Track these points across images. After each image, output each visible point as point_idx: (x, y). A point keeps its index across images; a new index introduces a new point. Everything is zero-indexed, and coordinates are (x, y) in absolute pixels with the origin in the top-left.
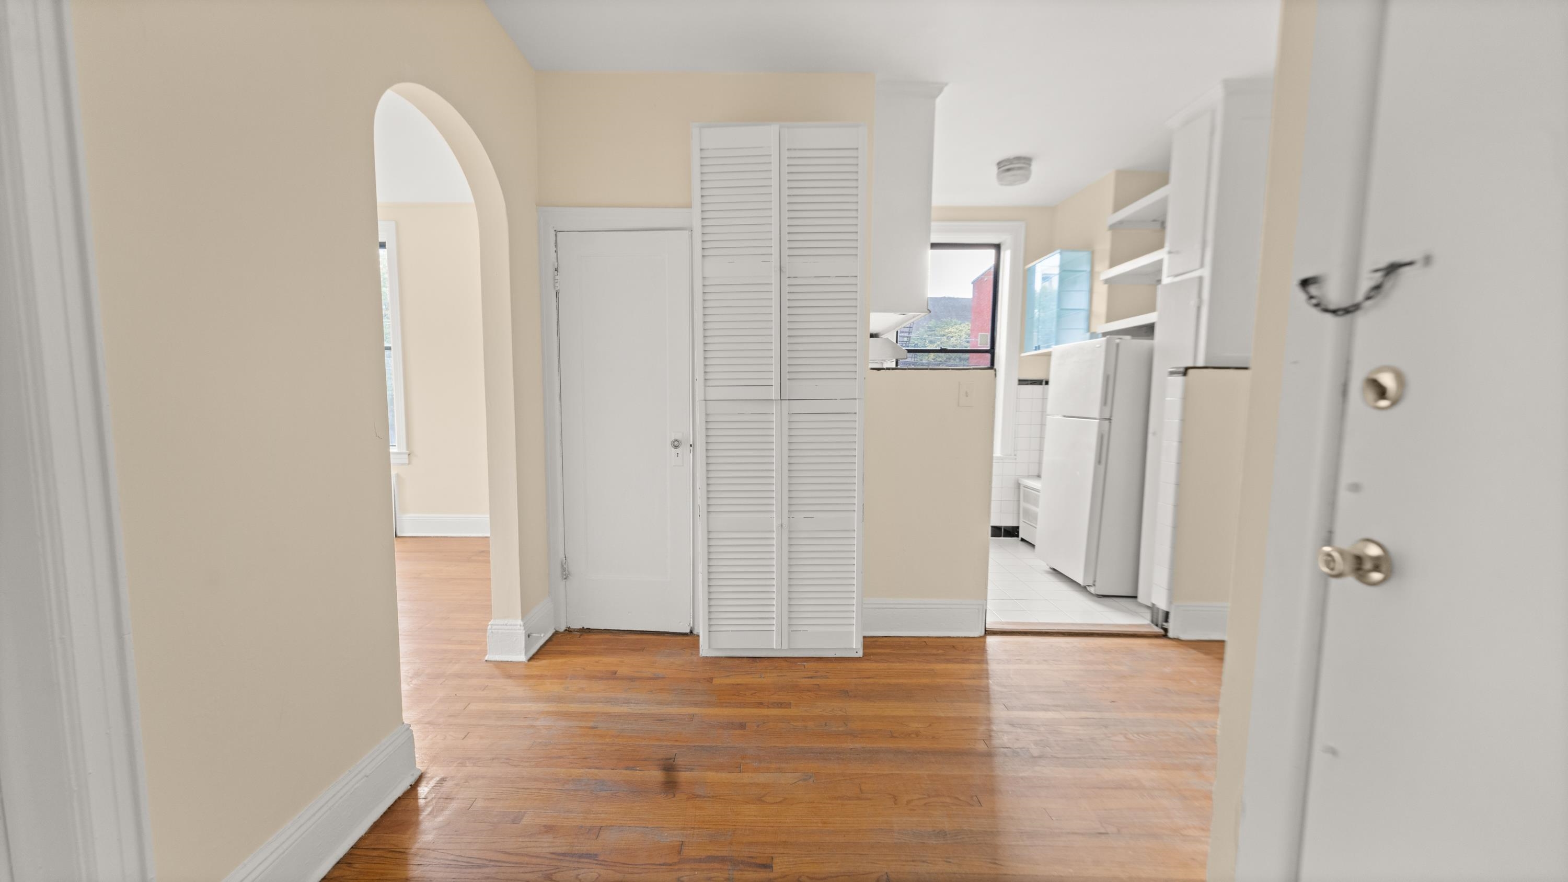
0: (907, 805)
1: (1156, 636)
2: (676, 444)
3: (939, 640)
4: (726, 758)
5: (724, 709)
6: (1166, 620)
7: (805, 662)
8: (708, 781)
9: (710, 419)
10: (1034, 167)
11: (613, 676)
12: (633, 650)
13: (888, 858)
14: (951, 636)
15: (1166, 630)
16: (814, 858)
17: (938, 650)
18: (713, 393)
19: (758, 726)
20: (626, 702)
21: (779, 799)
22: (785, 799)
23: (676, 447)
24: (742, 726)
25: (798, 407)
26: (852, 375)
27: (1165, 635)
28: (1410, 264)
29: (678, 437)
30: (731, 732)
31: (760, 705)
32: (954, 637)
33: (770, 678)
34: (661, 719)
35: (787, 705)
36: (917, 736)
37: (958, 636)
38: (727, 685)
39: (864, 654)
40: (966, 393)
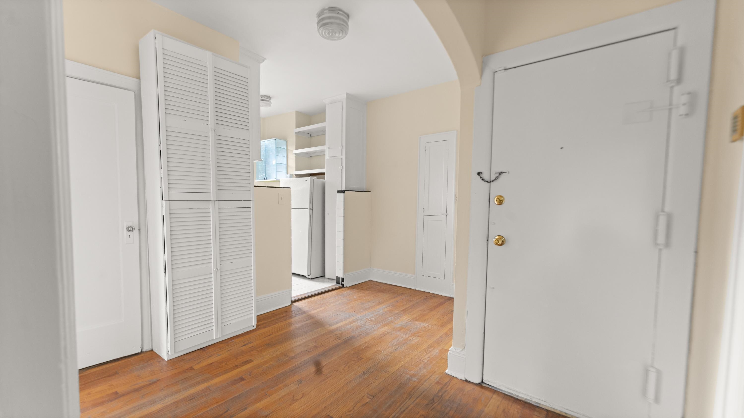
0: (344, 371)
1: (341, 288)
2: (130, 229)
3: (277, 311)
4: (255, 395)
5: (222, 377)
6: (343, 281)
7: (232, 340)
8: (261, 408)
9: (172, 212)
10: (272, 101)
11: (116, 396)
12: (109, 376)
13: (362, 389)
14: (280, 308)
15: (343, 285)
16: (342, 405)
17: (282, 315)
18: (174, 196)
19: (250, 375)
20: (153, 402)
21: (301, 396)
22: (303, 394)
23: (130, 231)
24: (242, 379)
25: (223, 204)
26: (248, 189)
27: (343, 286)
28: (506, 173)
29: (130, 224)
30: (241, 384)
31: (237, 367)
32: (281, 308)
33: (223, 354)
34: (192, 398)
35: (250, 361)
36: (317, 347)
37: (283, 307)
38: (206, 366)
39: (257, 326)
40: (282, 198)
